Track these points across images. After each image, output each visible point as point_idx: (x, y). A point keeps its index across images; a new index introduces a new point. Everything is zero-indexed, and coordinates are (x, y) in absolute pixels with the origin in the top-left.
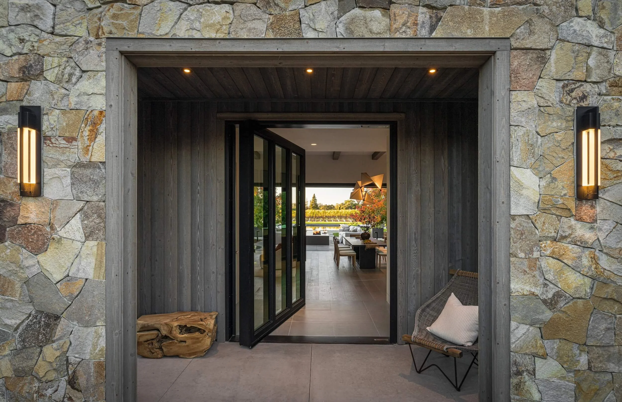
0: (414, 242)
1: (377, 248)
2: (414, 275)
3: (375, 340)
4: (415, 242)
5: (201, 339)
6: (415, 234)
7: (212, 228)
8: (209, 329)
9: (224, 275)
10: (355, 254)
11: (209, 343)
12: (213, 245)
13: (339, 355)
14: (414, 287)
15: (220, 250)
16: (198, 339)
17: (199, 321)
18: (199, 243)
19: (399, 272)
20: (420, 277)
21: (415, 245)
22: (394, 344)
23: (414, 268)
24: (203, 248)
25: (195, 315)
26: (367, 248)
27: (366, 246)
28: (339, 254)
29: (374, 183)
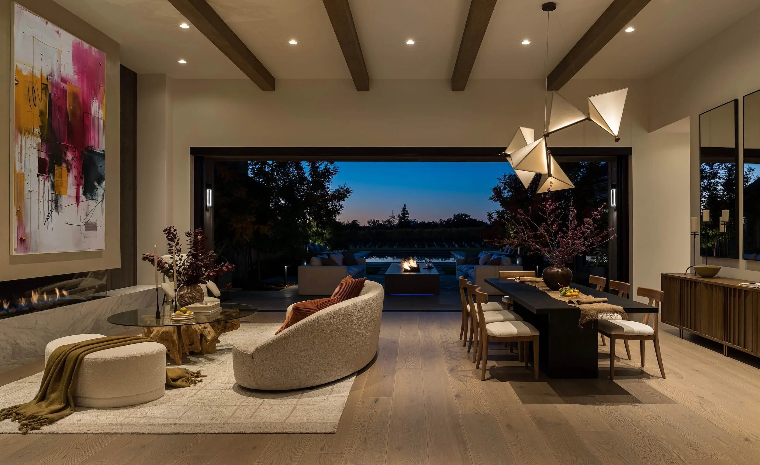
26: (585, 321)
27: (581, 312)
28: (484, 335)
29: (590, 120)
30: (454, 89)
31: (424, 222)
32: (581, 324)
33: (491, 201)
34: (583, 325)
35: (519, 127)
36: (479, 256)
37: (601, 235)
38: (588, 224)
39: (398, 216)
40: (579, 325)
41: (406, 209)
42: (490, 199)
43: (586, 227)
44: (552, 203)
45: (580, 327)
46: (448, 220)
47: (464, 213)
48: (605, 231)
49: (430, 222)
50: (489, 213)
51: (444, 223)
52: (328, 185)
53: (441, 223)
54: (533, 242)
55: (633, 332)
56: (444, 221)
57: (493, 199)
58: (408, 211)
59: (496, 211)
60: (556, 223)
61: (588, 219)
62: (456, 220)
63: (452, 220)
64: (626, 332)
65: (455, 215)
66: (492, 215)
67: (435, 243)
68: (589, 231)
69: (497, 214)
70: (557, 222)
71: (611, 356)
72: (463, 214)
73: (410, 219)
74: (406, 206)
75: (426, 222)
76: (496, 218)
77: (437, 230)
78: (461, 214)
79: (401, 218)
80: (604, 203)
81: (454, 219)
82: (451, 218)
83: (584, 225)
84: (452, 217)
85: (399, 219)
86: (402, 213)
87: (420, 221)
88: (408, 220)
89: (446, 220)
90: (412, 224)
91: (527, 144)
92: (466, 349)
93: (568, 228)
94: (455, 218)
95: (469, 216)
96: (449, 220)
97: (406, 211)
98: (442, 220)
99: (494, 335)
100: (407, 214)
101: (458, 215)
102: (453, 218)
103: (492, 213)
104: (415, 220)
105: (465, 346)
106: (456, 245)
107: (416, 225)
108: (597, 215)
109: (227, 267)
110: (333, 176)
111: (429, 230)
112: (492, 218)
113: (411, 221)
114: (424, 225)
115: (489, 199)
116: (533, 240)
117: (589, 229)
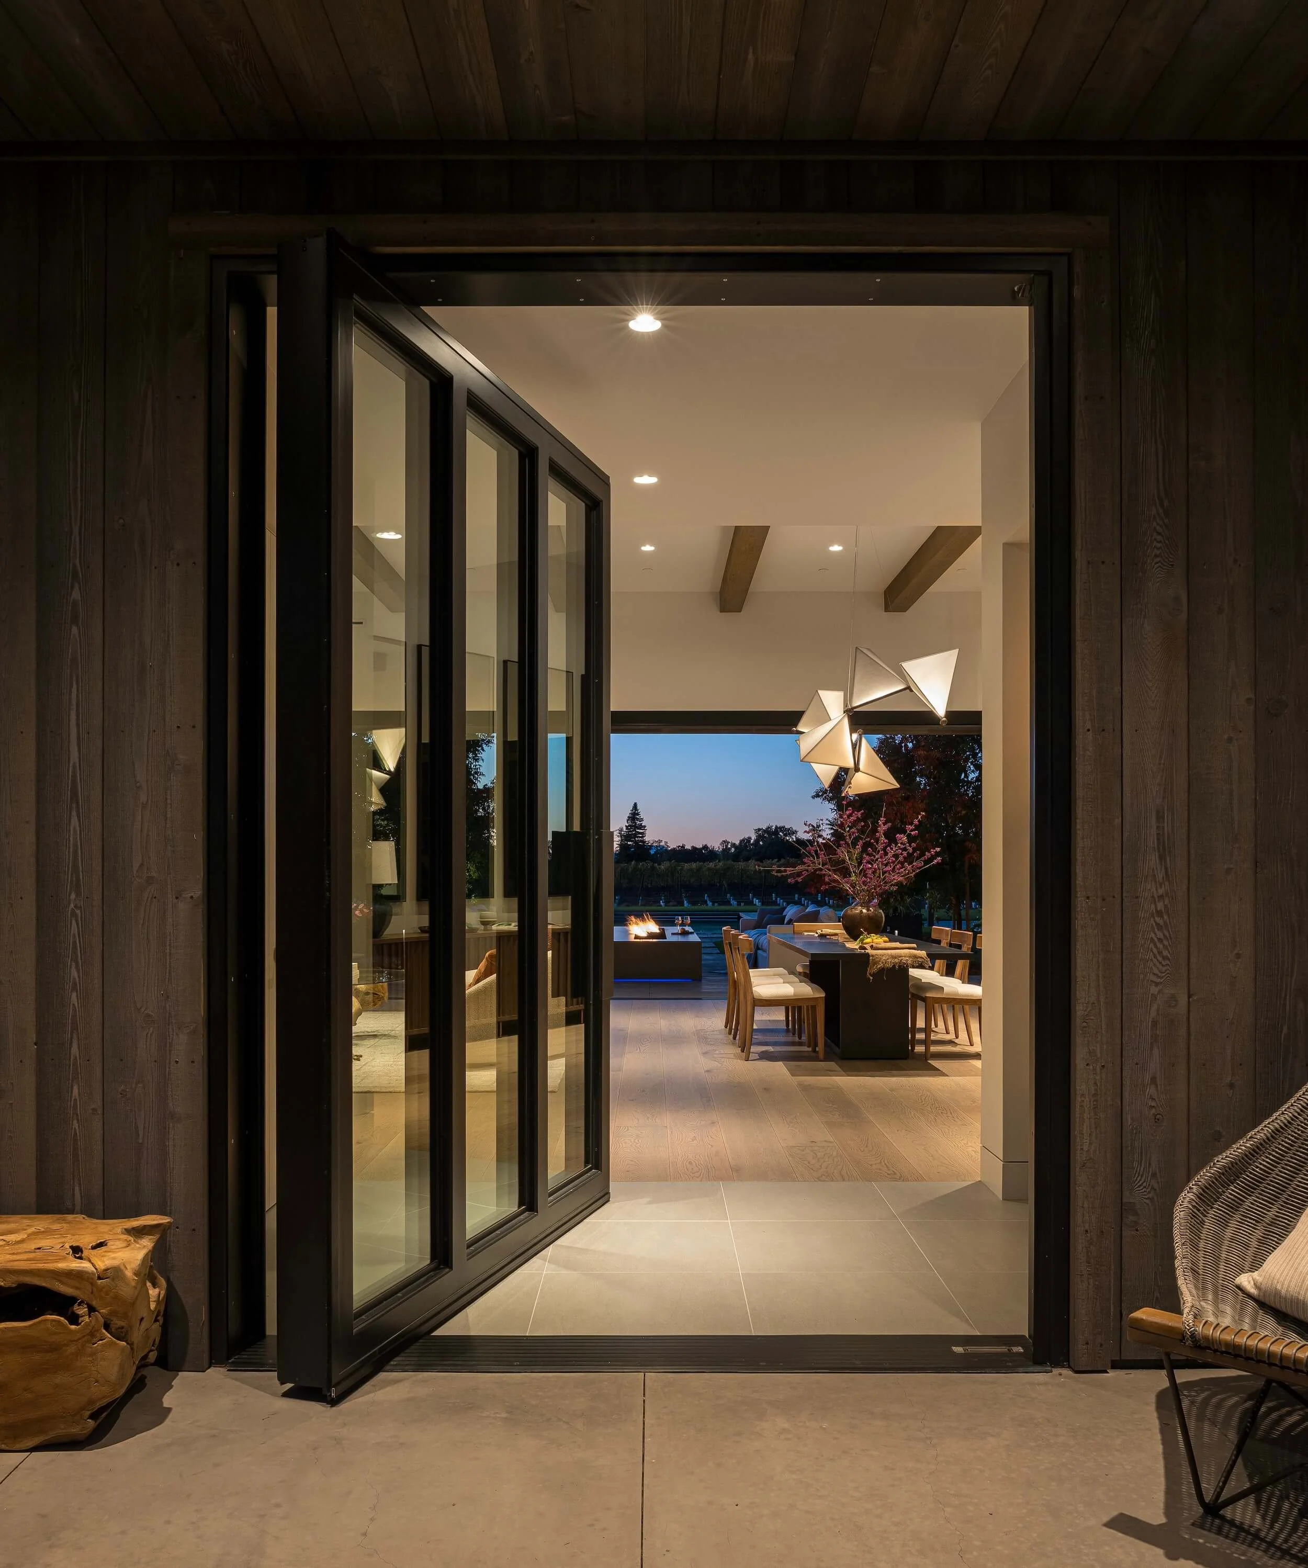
0: (1153, 860)
1: (914, 972)
2: (1155, 1023)
3: (958, 1350)
4: (1162, 858)
5: (72, 1349)
6: (1160, 817)
7: (143, 798)
8: (116, 1297)
9: (202, 1030)
10: (823, 995)
11: (113, 1373)
12: (150, 881)
13: (786, 1426)
14: (1154, 1080)
15: (182, 906)
16: (54, 1348)
17: (64, 1259)
18: (75, 867)
19: (1079, 1010)
20: (1183, 1032)
21: (1160, 875)
22: (1056, 1371)
23: (1154, 990)
24: (97, 897)
25: (47, 1232)
26: (875, 969)
27: (871, 958)
28: (749, 998)
29: (911, 691)
30: (723, 609)
31: (683, 847)
32: (870, 974)
33: (819, 800)
34: (873, 975)
35: (817, 691)
36: (784, 914)
37: (923, 859)
38: (901, 843)
39: (618, 832)
40: (868, 974)
41: (638, 814)
42: (817, 796)
43: (899, 847)
44: (853, 812)
45: (869, 978)
46: (741, 841)
47: (782, 825)
48: (926, 853)
49: (698, 847)
50: (813, 826)
51: (733, 850)
52: (476, 766)
53: (726, 850)
54: (829, 870)
55: (958, 994)
56: (733, 845)
57: (822, 795)
58: (642, 820)
59: (829, 821)
60: (860, 841)
61: (902, 836)
62: (761, 843)
63: (752, 841)
64: (947, 994)
65: (759, 830)
66: (820, 831)
67: (708, 896)
68: (905, 854)
69: (832, 829)
70: (862, 840)
71: (927, 1030)
72: (780, 828)
73: (646, 839)
74: (638, 808)
75: (688, 847)
76: (829, 837)
77: (712, 865)
78: (774, 828)
79: (626, 837)
80: (922, 813)
81: (757, 841)
82: (750, 838)
83: (896, 844)
84: (751, 836)
85: (622, 840)
86: (629, 826)
87: (672, 845)
88: (644, 842)
89: (737, 843)
90: (652, 852)
91: (830, 718)
92: (732, 1036)
93: (875, 849)
94: (760, 837)
95: (795, 832)
96: (745, 842)
97: (637, 819)
98: (728, 842)
99: (762, 997)
100: (641, 827)
101: (768, 830)
102: (754, 837)
103: (818, 826)
104: (660, 841)
105: (730, 1033)
106: (756, 901)
107: (665, 854)
108: (912, 831)
109: (361, 911)
110: (484, 746)
111: (694, 865)
112: (820, 836)
113: (651, 846)
114: (683, 855)
115: (813, 797)
116: (830, 867)
117: (905, 849)
